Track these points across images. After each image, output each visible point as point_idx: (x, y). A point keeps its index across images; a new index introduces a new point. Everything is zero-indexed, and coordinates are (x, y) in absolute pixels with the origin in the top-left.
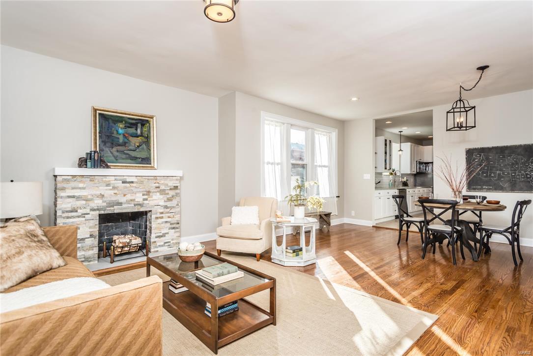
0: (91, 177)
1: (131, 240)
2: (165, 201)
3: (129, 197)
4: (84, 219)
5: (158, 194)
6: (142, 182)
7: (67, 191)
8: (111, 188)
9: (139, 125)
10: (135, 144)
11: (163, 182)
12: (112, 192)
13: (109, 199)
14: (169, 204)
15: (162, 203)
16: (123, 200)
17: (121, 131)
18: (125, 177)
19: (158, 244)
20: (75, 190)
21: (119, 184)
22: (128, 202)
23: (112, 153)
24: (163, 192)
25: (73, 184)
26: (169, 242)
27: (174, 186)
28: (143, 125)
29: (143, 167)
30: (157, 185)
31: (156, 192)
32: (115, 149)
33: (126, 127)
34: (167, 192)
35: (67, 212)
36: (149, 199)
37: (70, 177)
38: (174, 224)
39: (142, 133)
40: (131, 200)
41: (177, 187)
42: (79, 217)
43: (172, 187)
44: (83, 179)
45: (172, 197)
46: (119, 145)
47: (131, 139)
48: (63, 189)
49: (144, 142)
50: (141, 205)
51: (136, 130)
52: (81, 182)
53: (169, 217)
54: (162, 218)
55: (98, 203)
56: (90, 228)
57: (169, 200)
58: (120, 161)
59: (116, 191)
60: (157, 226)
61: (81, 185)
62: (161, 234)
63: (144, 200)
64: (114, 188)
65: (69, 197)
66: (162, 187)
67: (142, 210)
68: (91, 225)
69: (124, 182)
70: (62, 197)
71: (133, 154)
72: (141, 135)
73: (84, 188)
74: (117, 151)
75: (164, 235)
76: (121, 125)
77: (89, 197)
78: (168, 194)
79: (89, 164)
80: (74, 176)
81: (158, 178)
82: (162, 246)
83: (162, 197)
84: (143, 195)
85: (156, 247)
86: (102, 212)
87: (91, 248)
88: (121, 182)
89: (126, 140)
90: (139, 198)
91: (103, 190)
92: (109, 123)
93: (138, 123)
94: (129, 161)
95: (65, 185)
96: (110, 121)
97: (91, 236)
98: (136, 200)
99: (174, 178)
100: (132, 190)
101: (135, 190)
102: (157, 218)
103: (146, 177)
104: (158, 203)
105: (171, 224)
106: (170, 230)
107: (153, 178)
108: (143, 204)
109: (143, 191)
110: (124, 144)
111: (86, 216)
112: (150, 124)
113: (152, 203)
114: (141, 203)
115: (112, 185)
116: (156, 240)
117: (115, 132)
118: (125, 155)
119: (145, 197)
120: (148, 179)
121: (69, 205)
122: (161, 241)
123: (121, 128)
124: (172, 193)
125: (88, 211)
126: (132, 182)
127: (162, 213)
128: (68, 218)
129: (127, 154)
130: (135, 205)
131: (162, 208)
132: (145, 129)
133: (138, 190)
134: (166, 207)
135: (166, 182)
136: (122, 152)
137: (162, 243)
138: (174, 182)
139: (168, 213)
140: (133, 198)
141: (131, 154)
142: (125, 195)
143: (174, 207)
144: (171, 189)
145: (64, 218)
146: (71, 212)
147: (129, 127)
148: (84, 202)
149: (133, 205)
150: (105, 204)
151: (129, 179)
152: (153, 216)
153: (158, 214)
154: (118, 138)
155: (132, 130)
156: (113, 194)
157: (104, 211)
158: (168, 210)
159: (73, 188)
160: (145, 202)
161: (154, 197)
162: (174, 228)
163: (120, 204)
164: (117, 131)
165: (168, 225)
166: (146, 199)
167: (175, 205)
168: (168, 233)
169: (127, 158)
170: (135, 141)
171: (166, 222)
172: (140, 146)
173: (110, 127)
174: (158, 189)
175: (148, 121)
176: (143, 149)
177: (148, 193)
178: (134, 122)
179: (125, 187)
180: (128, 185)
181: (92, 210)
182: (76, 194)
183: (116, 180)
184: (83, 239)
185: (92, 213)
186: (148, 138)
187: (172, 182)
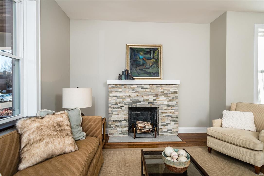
0: (125, 85)
1: (145, 125)
2: (168, 102)
3: (145, 98)
4: (121, 109)
5: (163, 96)
6: (152, 89)
7: (113, 93)
8: (135, 92)
9: (152, 52)
10: (149, 65)
11: (166, 88)
12: (135, 94)
13: (134, 98)
14: (170, 104)
15: (166, 103)
16: (141, 99)
17: (141, 57)
18: (143, 85)
19: (163, 130)
20: (116, 93)
21: (139, 89)
22: (145, 101)
23: (136, 71)
24: (166, 95)
25: (116, 89)
26: (171, 130)
27: (174, 91)
28: (154, 52)
29: (154, 78)
30: (162, 90)
31: (161, 95)
32: (138, 68)
33: (144, 54)
34: (169, 95)
35: (113, 105)
36: (157, 99)
37: (114, 85)
38: (174, 118)
39: (153, 57)
40: (147, 100)
41: (176, 92)
42: (119, 108)
43: (173, 92)
44: (121, 86)
45: (173, 99)
46: (140, 66)
47: (147, 61)
48: (111, 92)
49: (155, 62)
50: (152, 103)
51: (150, 55)
52: (119, 88)
53: (170, 113)
54: (166, 113)
55: (128, 100)
56: (124, 115)
57: (170, 101)
58: (142, 75)
59: (137, 94)
60: (163, 119)
61: (120, 90)
62: (165, 124)
63: (154, 100)
64: (137, 92)
65: (114, 96)
66: (166, 92)
67: (153, 106)
68: (125, 113)
69: (142, 88)
70: (111, 96)
71: (148, 70)
73: (121, 92)
74: (139, 69)
75: (167, 125)
76: (142, 53)
77: (124, 97)
78: (170, 97)
79: (123, 77)
80: (116, 85)
81: (163, 85)
82: (166, 132)
83: (165, 98)
84: (153, 97)
85: (162, 132)
86: (130, 106)
87: (125, 127)
88: (140, 88)
89: (144, 62)
90: (151, 99)
91: (131, 93)
92: (135, 53)
93: (151, 51)
94: (146, 75)
95: (112, 90)
96: (136, 52)
97: (125, 120)
98: (149, 100)
99: (174, 86)
101: (148, 93)
102: (162, 113)
103: (156, 85)
104: (163, 103)
105: (172, 118)
106: (172, 122)
107: (159, 85)
108: (154, 102)
109: (153, 94)
110: (143, 65)
111: (122, 108)
112: (159, 50)
113: (159, 102)
114: (152, 102)
115: (135, 90)
116: (162, 127)
117: (138, 58)
118: (143, 72)
119: (155, 98)
120: (156, 87)
121: (114, 101)
122: (165, 129)
123: (142, 55)
124: (172, 96)
125: (123, 105)
126: (147, 88)
127: (165, 109)
128: (114, 108)
129: (145, 71)
130: (149, 103)
131: (166, 106)
132: (155, 54)
133: (151, 93)
134: (168, 106)
135: (168, 88)
136: (142, 70)
137: (166, 130)
138: (174, 88)
139: (170, 110)
140: (147, 98)
141: (147, 71)
142: (142, 96)
143: (174, 106)
144: (172, 93)
145: (112, 108)
146: (115, 105)
147: (146, 54)
148: (121, 100)
149: (147, 103)
150: (131, 101)
151: (145, 87)
152: (160, 111)
153: (163, 110)
154: (140, 61)
155: (148, 56)
156: (136, 95)
157: (131, 105)
158: (170, 108)
159: (116, 92)
160: (155, 101)
161: (161, 98)
162: (174, 121)
163: (140, 102)
164: (139, 57)
165: (170, 118)
166: (155, 100)
167: (174, 105)
168: (170, 124)
169: (145, 73)
170: (150, 62)
171: (169, 116)
172: (152, 65)
173: (135, 55)
174: (163, 93)
175: (157, 49)
176: (154, 67)
177: (157, 95)
178: (149, 50)
179: (143, 92)
180: (144, 90)
181: (125, 104)
182: (117, 95)
183: (137, 87)
184: (121, 121)
185: (125, 106)
186: (157, 60)
187: (172, 88)
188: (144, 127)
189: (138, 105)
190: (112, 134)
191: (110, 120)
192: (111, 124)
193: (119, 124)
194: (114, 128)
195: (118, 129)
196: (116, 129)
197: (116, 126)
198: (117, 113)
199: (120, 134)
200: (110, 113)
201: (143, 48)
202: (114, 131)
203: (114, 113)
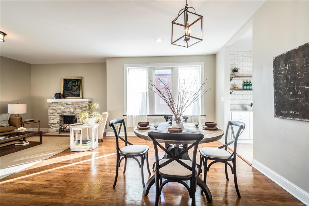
0: (57, 102)
3: (69, 110)
5: (79, 109)
6: (73, 104)
8: (63, 106)
9: (77, 82)
11: (81, 104)
12: (63, 108)
13: (62, 110)
16: (67, 111)
17: (70, 85)
21: (65, 105)
22: (68, 112)
24: (81, 108)
25: (52, 105)
27: (85, 106)
28: (78, 81)
29: (76, 98)
30: (79, 105)
32: (68, 92)
33: (72, 83)
34: (83, 108)
35: (51, 114)
39: (77, 84)
40: (70, 111)
41: (87, 106)
42: (54, 116)
46: (70, 90)
47: (73, 87)
48: (50, 106)
49: (78, 88)
50: (73, 113)
51: (76, 83)
52: (54, 104)
55: (59, 111)
56: (57, 120)
58: (70, 96)
61: (54, 105)
63: (74, 111)
64: (64, 106)
65: (52, 109)
66: (81, 106)
67: (73, 115)
69: (67, 104)
70: (50, 109)
71: (74, 93)
72: (77, 85)
73: (55, 106)
74: (69, 92)
76: (71, 83)
77: (57, 109)
78: (83, 109)
80: (52, 102)
83: (80, 110)
84: (73, 109)
86: (61, 115)
87: (57, 127)
90: (72, 110)
91: (61, 107)
94: (72, 96)
95: (51, 105)
96: (67, 82)
97: (58, 123)
98: (71, 111)
99: (86, 102)
100: (70, 107)
101: (71, 107)
103: (75, 102)
104: (79, 113)
110: (71, 90)
111: (56, 116)
113: (77, 112)
117: (68, 86)
119: (74, 110)
121: (51, 112)
123: (71, 84)
124: (84, 109)
125: (56, 114)
126: (70, 104)
128: (51, 116)
129: (72, 93)
130: (71, 113)
132: (79, 83)
133: (72, 107)
135: (82, 104)
140: (70, 110)
142: (67, 109)
144: (84, 107)
146: (52, 114)
147: (73, 83)
148: (55, 111)
150: (61, 112)
151: (68, 103)
152: (77, 118)
154: (69, 88)
159: (52, 106)
160: (74, 112)
161: (78, 110)
163: (66, 112)
164: (69, 85)
170: (75, 88)
172: (76, 90)
173: (67, 84)
174: (79, 107)
175: (80, 79)
176: (78, 91)
177: (75, 108)
178: (75, 80)
179: (67, 106)
180: (68, 105)
181: (58, 114)
182: (53, 108)
183: (64, 103)
184: (55, 124)
185: (58, 115)
186: (79, 86)
187: (85, 104)
188: (65, 127)
189: (65, 114)
190: (50, 131)
191: (49, 123)
192: (50, 126)
193: (54, 125)
194: (51, 127)
195: (54, 128)
196: (53, 128)
197: (53, 126)
198: (53, 119)
199: (55, 131)
200: (49, 119)
201: (71, 79)
202: (51, 129)
203: (52, 119)
